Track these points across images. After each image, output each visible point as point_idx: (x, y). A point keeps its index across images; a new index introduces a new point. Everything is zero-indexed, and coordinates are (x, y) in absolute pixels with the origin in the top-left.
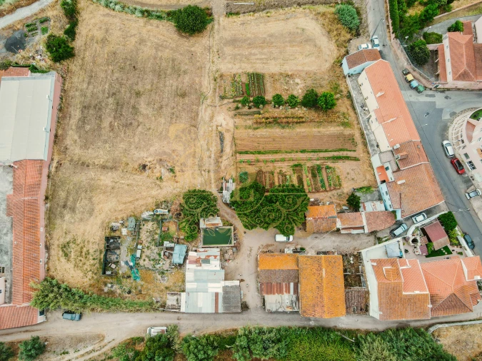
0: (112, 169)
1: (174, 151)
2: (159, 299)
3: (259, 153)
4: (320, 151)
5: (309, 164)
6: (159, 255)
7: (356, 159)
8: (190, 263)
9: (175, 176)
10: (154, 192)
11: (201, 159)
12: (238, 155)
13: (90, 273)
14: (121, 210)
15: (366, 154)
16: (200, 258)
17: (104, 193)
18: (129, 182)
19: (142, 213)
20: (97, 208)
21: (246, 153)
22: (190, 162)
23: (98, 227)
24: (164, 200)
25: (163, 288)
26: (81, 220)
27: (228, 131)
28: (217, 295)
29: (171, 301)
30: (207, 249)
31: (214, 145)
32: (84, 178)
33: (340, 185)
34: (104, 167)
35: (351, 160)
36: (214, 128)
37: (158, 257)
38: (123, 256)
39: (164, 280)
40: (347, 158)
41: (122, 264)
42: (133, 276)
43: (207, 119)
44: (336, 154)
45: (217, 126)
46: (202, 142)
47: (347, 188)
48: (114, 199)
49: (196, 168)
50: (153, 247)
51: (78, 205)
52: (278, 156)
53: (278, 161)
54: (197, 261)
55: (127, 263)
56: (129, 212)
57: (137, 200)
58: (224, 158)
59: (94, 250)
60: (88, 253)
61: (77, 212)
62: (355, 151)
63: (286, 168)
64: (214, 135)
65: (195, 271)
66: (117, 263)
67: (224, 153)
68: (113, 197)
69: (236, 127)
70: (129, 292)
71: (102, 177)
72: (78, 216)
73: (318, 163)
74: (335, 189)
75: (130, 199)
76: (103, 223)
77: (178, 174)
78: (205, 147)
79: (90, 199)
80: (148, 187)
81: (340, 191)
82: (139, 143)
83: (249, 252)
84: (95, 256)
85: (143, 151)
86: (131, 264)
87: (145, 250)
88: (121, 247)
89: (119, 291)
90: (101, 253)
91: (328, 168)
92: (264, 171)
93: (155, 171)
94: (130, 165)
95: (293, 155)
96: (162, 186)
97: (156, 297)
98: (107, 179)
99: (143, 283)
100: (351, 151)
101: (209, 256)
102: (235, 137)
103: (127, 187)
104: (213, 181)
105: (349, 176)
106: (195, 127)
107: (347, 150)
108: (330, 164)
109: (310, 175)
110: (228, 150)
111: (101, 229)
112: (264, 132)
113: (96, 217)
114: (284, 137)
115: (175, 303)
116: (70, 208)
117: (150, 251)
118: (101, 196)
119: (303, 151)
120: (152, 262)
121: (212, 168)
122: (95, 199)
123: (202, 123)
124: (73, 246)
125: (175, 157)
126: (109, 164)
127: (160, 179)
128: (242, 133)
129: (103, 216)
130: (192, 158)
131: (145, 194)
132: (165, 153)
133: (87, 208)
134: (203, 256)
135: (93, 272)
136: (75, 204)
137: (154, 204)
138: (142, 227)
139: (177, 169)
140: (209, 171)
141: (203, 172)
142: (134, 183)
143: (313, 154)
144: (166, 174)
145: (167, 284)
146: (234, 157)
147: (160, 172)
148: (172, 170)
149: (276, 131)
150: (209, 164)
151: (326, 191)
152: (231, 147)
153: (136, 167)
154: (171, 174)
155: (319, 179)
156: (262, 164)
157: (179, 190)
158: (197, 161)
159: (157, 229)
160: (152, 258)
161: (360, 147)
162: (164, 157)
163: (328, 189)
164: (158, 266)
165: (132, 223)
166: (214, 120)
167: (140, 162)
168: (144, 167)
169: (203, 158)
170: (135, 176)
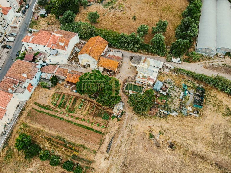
0: (197, 155)
1: (147, 151)
2: (173, 73)
3: (89, 128)
4: (52, 115)
5: (63, 110)
6: (169, 91)
7: (36, 103)
8: (153, 80)
9: (150, 131)
10: (167, 126)
11: (129, 136)
12: (103, 132)
13: (212, 96)
14: (191, 122)
15: (28, 104)
16: (148, 79)
17: (203, 138)
18: (184, 139)
19: (178, 116)
20: (208, 130)
21: (97, 131)
22: (138, 138)
23: (207, 118)
24: (161, 119)
25: (170, 77)
26: (219, 126)
27: (102, 153)
28: (144, 62)
29: (167, 71)
30: (142, 82)
31: (116, 145)
32: (220, 155)
33: (55, 94)
34: (203, 158)
35: (38, 104)
36: (111, 158)
37: (171, 90)
38: (191, 97)
39: (169, 80)
40: (40, 106)
41: (192, 93)
42: (186, 86)
43: (114, 168)
44: (45, 111)
45: (108, 159)
46: (124, 150)
47: (52, 91)
48: (196, 131)
49: (134, 132)
50: (173, 96)
51: (223, 137)
52: (79, 122)
53: (80, 119)
54: (149, 79)
55: (190, 93)
56: (186, 119)
57: (179, 125)
58: (112, 134)
59: (210, 106)
60: (214, 106)
61: (223, 132)
62: (33, 108)
63: (78, 113)
64: (113, 152)
65: (152, 75)
66: (196, 95)
67: (112, 137)
68: (196, 133)
69: (95, 152)
70: (189, 80)
71: (205, 150)
72: (222, 129)
73: (58, 109)
74: (59, 93)
75: (184, 127)
76: (204, 119)
77: (148, 133)
78: (123, 145)
79: (214, 138)
80: (170, 130)
81: (57, 91)
82: (173, 168)
83: (120, 78)
84: (209, 103)
85: (170, 160)
86: (187, 92)
87: (177, 96)
88: (192, 101)
89: (195, 82)
90: (205, 103)
91: (54, 104)
92: (91, 116)
93: (164, 140)
94: (182, 152)
95: (69, 119)
96: (161, 128)
97: (175, 74)
98: (201, 148)
99: (181, 82)
100: (35, 109)
101: (142, 79)
102: (99, 146)
103: (186, 136)
104: (126, 120)
105: (47, 96)
106: (125, 165)
107: (36, 110)
108: (52, 106)
109: (67, 104)
110: (108, 138)
111: (205, 115)
112: (79, 142)
113: (209, 124)
114: (67, 132)
115: (165, 69)
116: (228, 136)
117: (175, 95)
118: (205, 137)
119: (62, 119)
120: (175, 89)
121: (123, 128)
122: (210, 136)
123: (119, 167)
124: (224, 112)
125: (147, 146)
126: (199, 159)
127: (160, 133)
128: (93, 147)
129: (204, 123)
130: (135, 140)
131: (173, 127)
132: (154, 152)
133: (215, 132)
134: (145, 80)
135: (210, 95)
136: (225, 138)
137: (168, 118)
138: (178, 108)
139: (147, 136)
140: (127, 126)
141: (130, 127)
142: (180, 137)
143: (57, 116)
144: (156, 134)
145: (168, 77)
146: (106, 131)
147: (160, 138)
148: (151, 136)
149: (69, 139)
150: (124, 132)
151: (64, 93)
152: (105, 139)
153: (177, 149)
154: (152, 134)
155: (64, 101)
156: (91, 120)
157: (150, 121)
158: (132, 137)
159: (169, 104)
160: (174, 91)
161: (28, 109)
162: (155, 149)
163: (62, 94)
164: (172, 86)
165: (185, 112)
166: (108, 165)
167: (174, 152)
168: (171, 146)
169: (127, 137)
170: (179, 141)
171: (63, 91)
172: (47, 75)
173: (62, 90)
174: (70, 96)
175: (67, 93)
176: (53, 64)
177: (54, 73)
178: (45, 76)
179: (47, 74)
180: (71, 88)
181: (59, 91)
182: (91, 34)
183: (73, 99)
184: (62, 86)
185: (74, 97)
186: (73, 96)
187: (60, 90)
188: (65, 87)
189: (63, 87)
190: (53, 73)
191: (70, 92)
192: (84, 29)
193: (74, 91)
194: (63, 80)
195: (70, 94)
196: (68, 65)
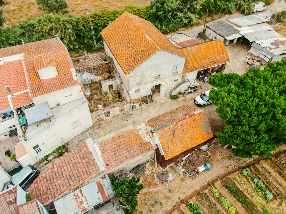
54: (282, 43)
134: (281, 47)
163: (183, 207)
171: (176, 198)
172: (76, 197)
173: (167, 198)
174: (207, 191)
175: (189, 193)
176: (47, 154)
177: (102, 168)
178: (75, 205)
179: (78, 192)
180: (181, 170)
181: (164, 209)
182: (77, 34)
183: (225, 192)
184: (153, 189)
185: (218, 184)
186: (212, 183)
187: (163, 202)
188: (163, 182)
189: (161, 188)
190: (99, 174)
191: (193, 182)
192: (51, 29)
193: (201, 169)
194: (138, 169)
195: (197, 188)
196: (97, 125)
